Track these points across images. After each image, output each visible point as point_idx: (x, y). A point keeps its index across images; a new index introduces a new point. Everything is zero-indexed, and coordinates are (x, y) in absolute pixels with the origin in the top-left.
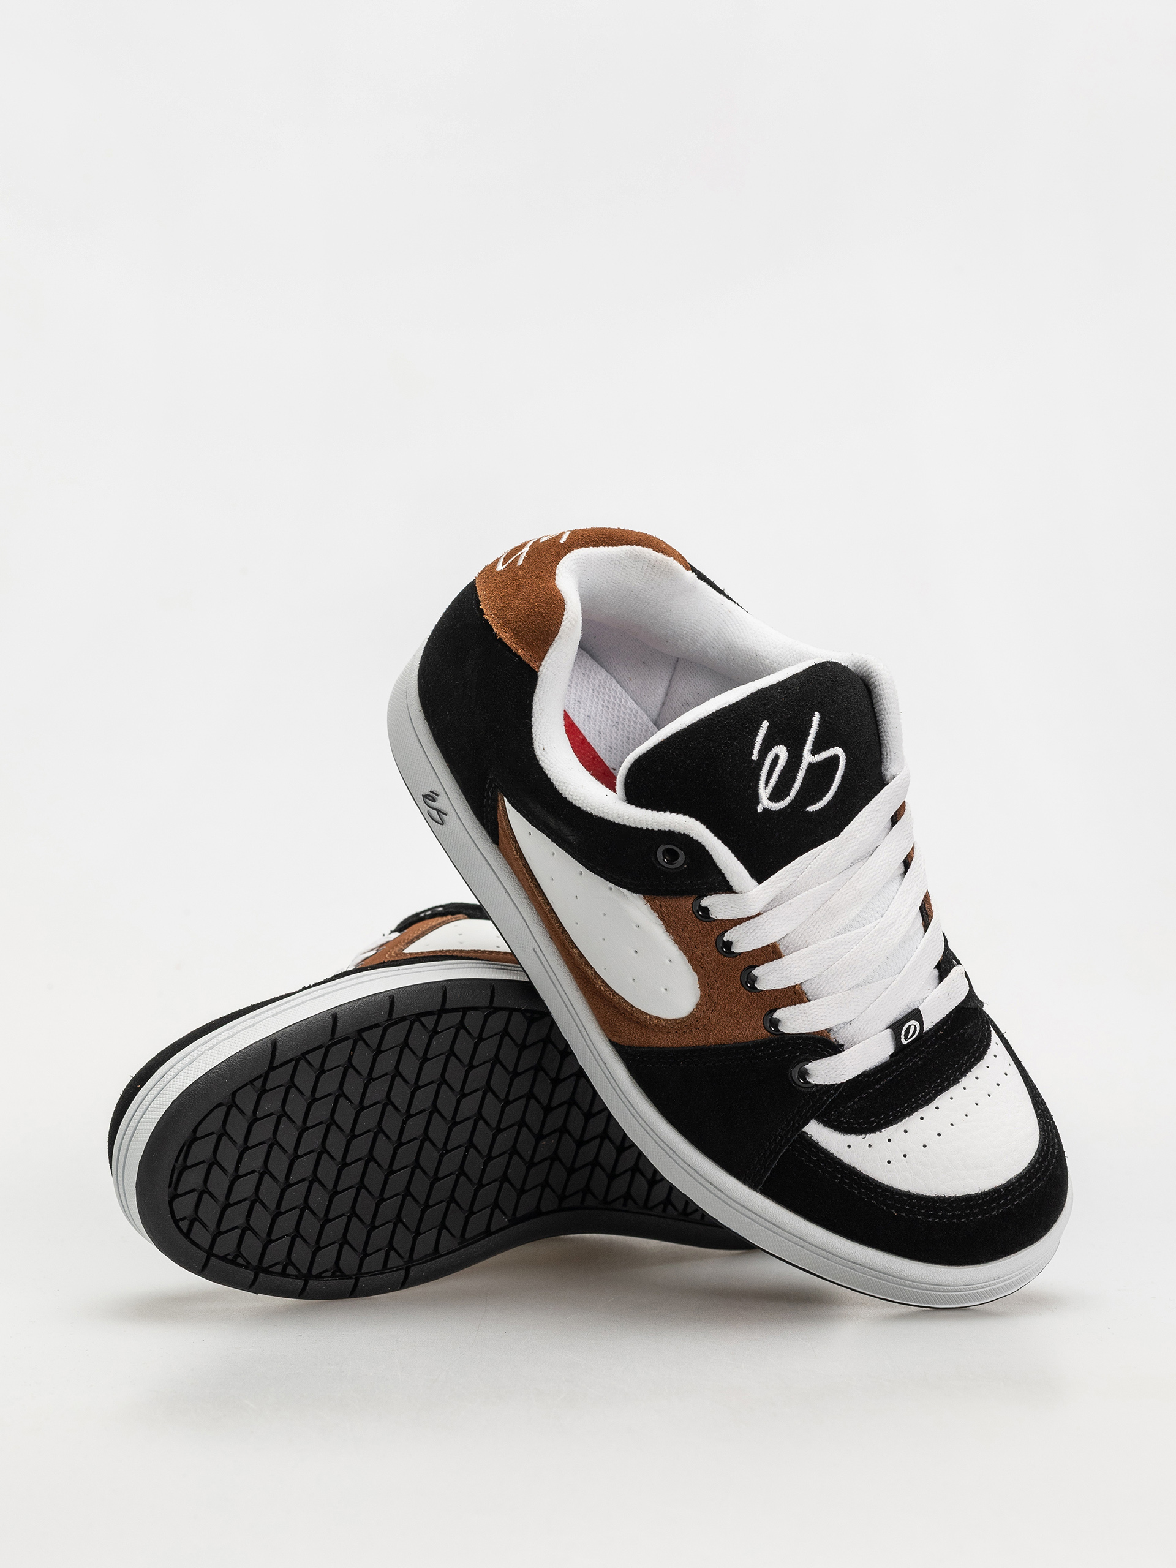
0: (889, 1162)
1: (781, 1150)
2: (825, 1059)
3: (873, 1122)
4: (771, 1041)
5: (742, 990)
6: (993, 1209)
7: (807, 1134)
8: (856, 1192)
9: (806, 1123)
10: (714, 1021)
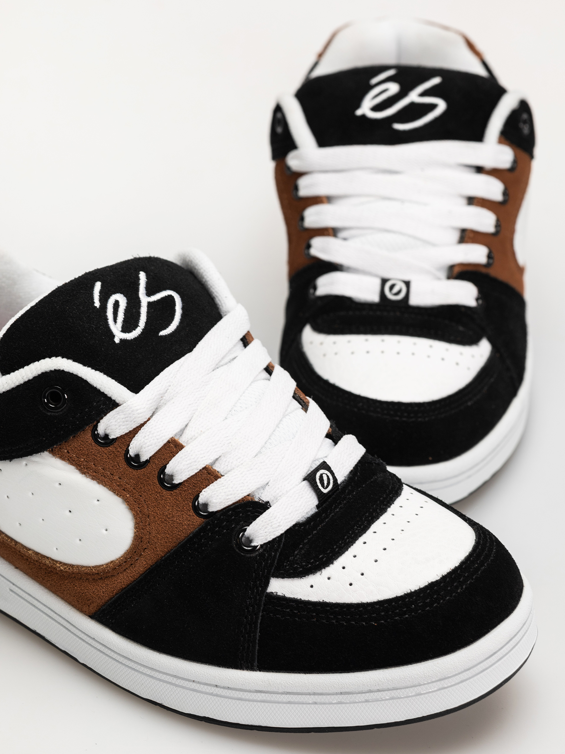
0: (351, 584)
1: (257, 618)
2: (258, 519)
3: (323, 558)
4: (207, 524)
5: (165, 492)
6: (457, 587)
7: (272, 593)
8: (334, 621)
9: (267, 584)
10: (154, 532)
